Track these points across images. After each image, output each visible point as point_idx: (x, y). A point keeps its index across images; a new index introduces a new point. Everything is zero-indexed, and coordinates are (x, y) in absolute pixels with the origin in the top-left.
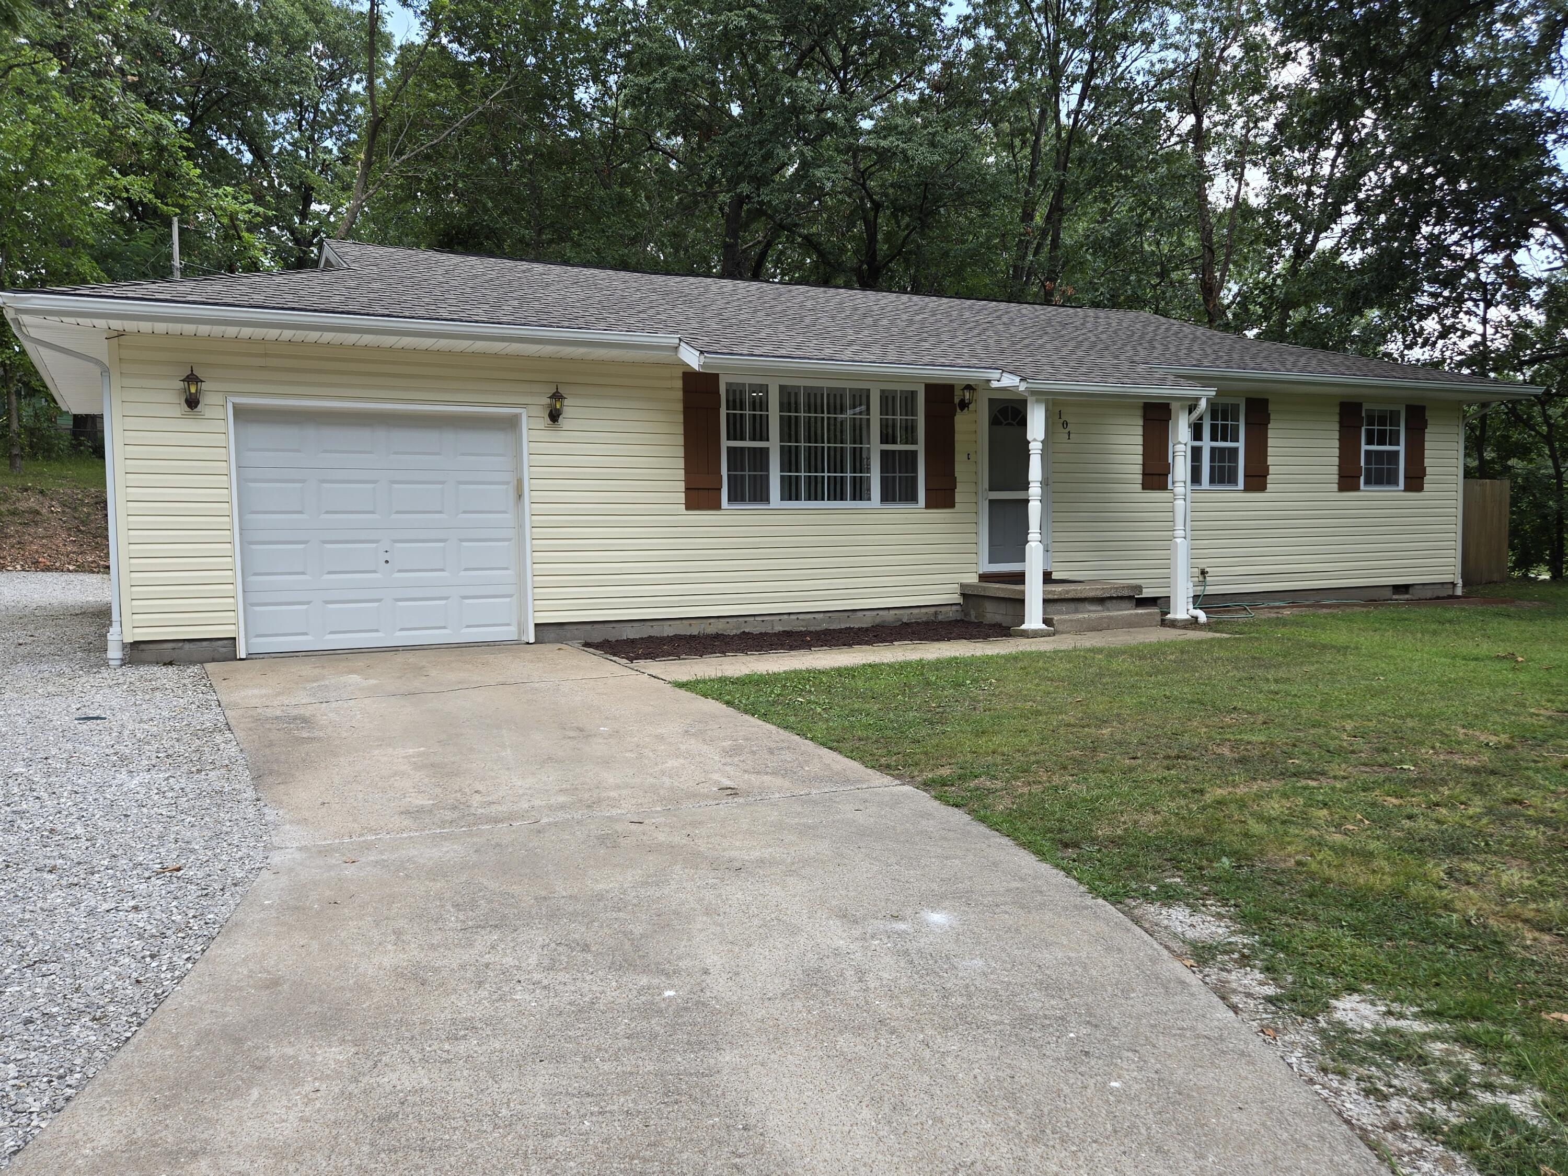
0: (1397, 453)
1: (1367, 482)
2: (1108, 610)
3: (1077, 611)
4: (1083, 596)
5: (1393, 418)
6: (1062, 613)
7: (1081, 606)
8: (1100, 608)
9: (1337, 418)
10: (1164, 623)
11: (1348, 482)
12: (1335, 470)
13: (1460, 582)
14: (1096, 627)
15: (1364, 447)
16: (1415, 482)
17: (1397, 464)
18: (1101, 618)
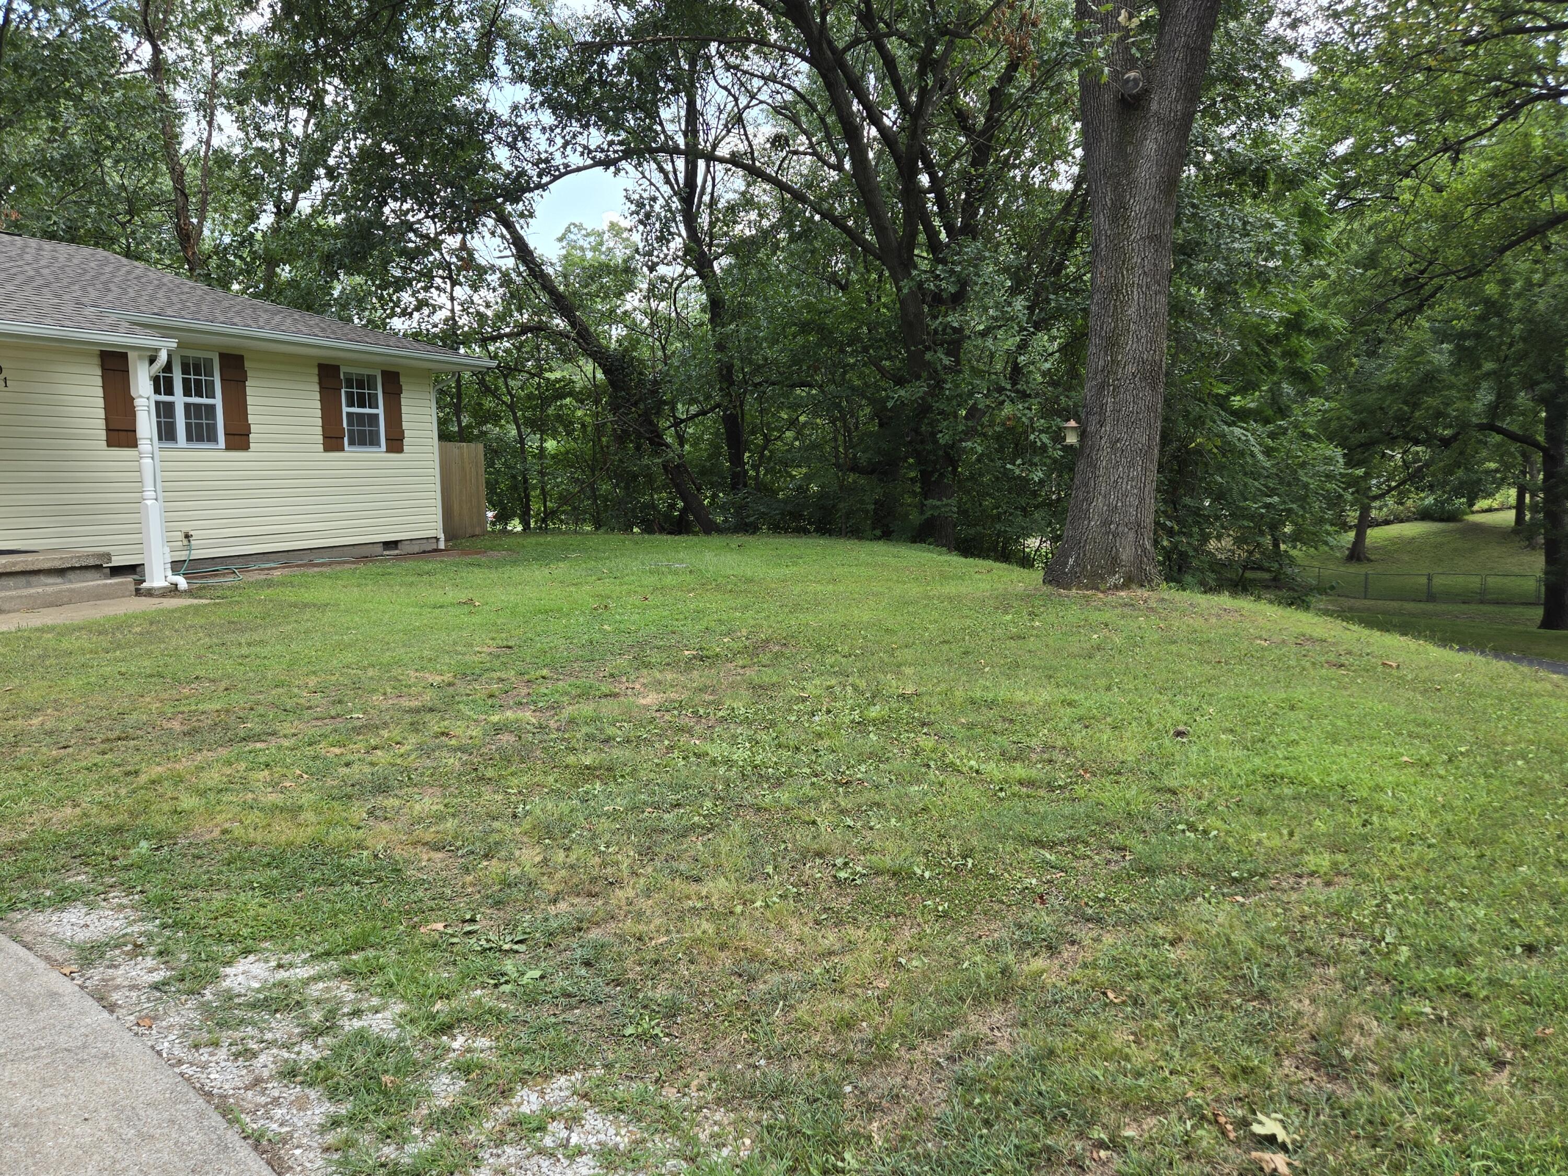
0: (377, 415)
1: (351, 443)
2: (70, 582)
3: (29, 585)
4: (36, 568)
5: (370, 382)
6: (10, 589)
7: (34, 579)
8: (59, 580)
9: (316, 379)
10: (138, 593)
11: (332, 442)
12: (319, 430)
13: (442, 536)
14: (54, 603)
15: (345, 410)
16: (396, 443)
17: (378, 425)
18: (60, 591)
